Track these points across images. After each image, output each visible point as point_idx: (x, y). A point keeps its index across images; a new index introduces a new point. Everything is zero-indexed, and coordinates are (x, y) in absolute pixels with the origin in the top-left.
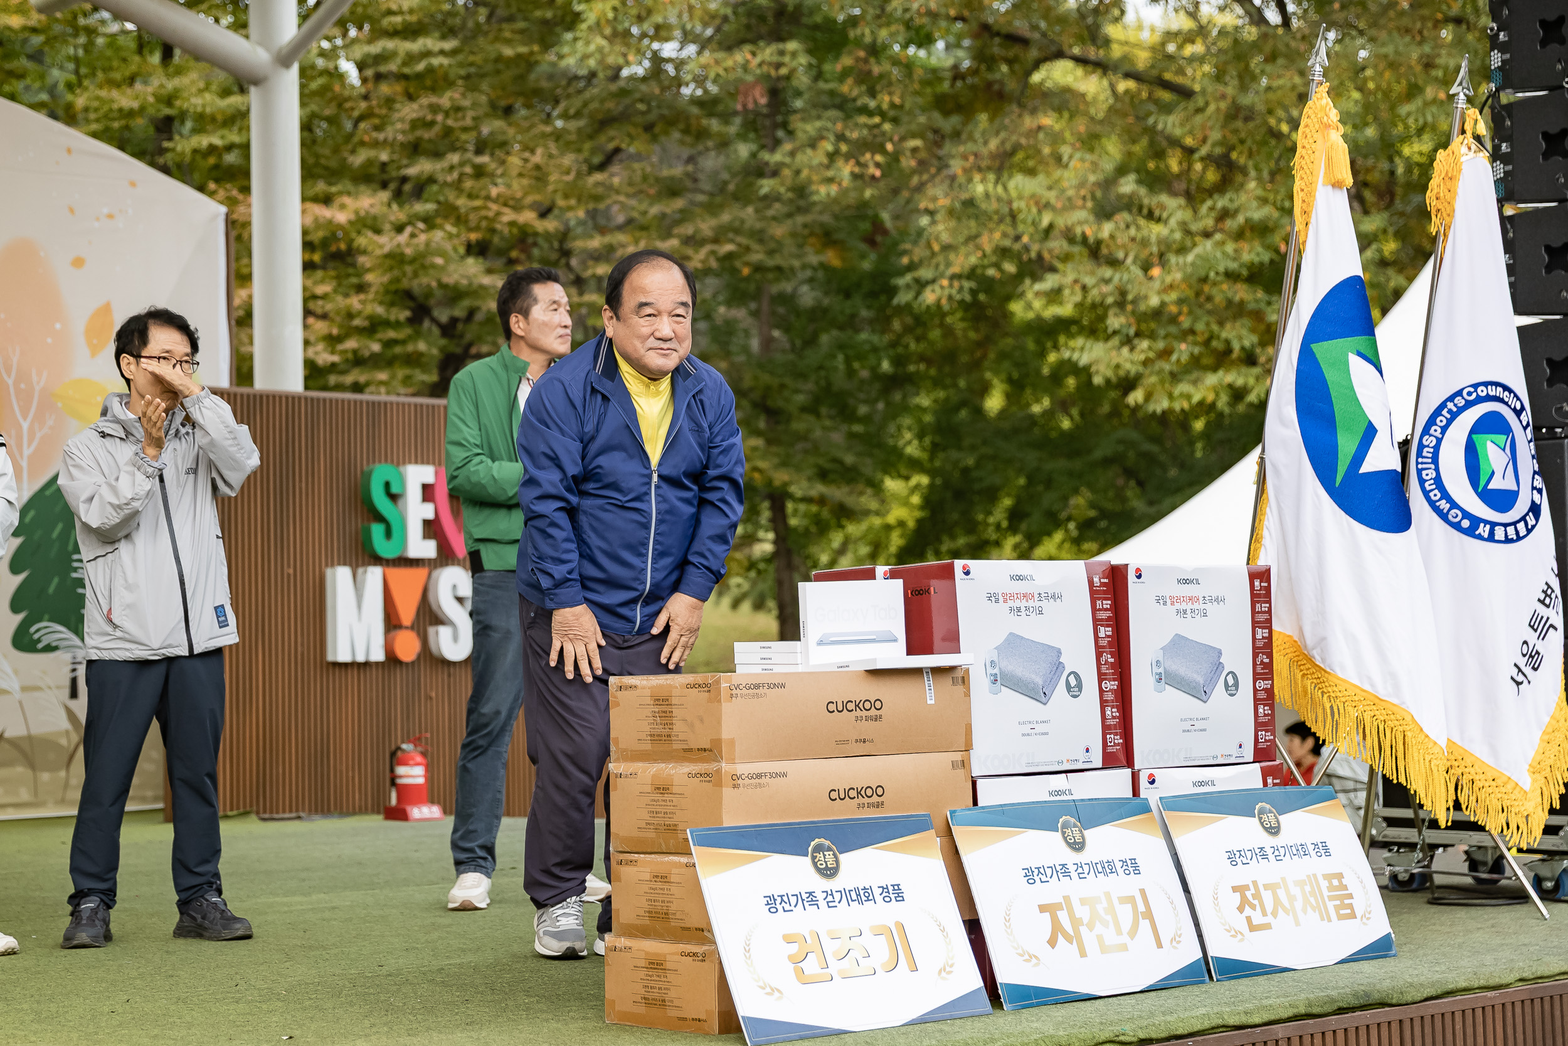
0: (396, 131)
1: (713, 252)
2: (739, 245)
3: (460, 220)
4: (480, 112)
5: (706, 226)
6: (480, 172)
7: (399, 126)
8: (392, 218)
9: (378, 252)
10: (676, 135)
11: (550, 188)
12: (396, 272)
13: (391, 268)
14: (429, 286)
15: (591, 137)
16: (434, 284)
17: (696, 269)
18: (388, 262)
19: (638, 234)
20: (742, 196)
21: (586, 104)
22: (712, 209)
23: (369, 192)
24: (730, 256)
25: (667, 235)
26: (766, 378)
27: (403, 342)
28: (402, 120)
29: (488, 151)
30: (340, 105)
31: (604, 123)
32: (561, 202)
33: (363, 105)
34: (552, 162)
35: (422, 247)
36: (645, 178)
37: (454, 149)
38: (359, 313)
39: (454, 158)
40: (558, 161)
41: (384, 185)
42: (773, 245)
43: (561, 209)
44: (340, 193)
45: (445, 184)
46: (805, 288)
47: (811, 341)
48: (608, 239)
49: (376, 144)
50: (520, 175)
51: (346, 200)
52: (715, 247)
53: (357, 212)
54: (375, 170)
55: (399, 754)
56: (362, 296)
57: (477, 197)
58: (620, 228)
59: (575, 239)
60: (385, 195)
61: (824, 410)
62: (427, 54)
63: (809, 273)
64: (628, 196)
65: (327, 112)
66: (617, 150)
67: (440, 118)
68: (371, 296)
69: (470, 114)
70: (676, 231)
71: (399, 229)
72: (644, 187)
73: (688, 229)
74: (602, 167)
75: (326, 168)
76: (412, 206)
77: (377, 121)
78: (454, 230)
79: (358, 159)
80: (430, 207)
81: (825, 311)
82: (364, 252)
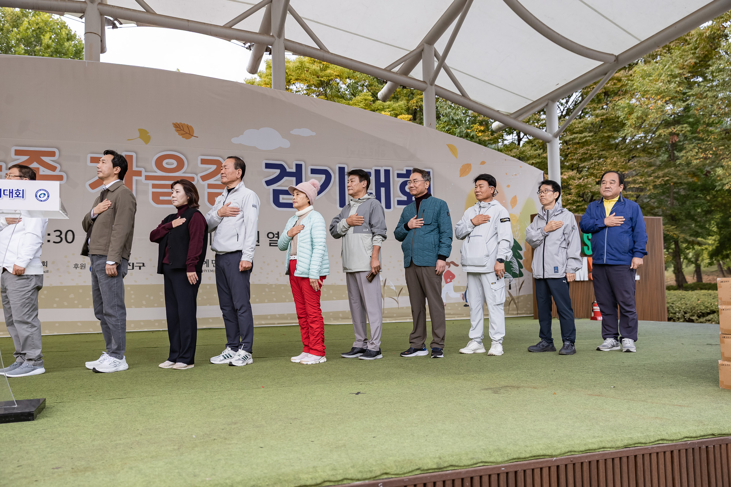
1: (663, 180)
2: (670, 177)
4: (599, 150)
5: (661, 173)
8: (578, 176)
9: (575, 185)
13: (578, 188)
14: (587, 192)
15: (628, 154)
16: (589, 192)
17: (658, 184)
19: (642, 177)
22: (661, 169)
24: (667, 181)
25: (650, 176)
27: (581, 206)
29: (601, 159)
33: (569, 150)
35: (586, 183)
36: (643, 163)
37: (593, 159)
38: (570, 199)
39: (593, 161)
40: (620, 160)
41: (575, 169)
42: (679, 177)
44: (564, 172)
47: (684, 203)
48: (634, 178)
49: (573, 159)
51: (566, 173)
52: (663, 178)
53: (569, 176)
54: (574, 166)
56: (571, 195)
57: (599, 170)
60: (575, 171)
61: (689, 219)
62: (585, 137)
64: (639, 167)
66: (635, 156)
68: (573, 195)
69: (597, 150)
70: (653, 175)
71: (580, 179)
72: (643, 165)
73: (656, 174)
76: (582, 173)
78: (593, 179)
79: (568, 164)
80: (587, 173)
81: (688, 195)
82: (571, 185)
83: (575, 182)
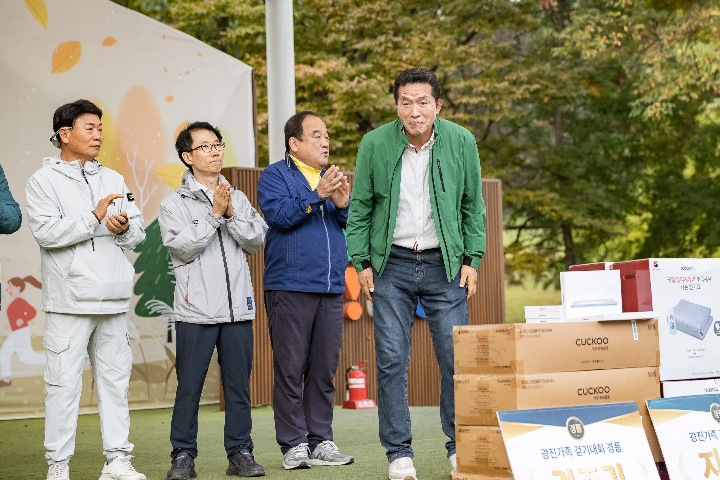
0: (350, 24)
1: (527, 89)
2: (542, 85)
3: (386, 73)
4: (396, 13)
5: (523, 74)
6: (396, 46)
7: (351, 21)
8: (348, 73)
9: (340, 92)
10: (508, 24)
11: (436, 54)
12: (350, 103)
13: (347, 101)
14: (368, 110)
15: (458, 26)
16: (371, 109)
17: (518, 98)
18: (346, 97)
19: (485, 80)
20: (545, 58)
21: (455, 7)
22: (527, 64)
23: (335, 58)
24: (537, 91)
25: (501, 79)
26: (558, 159)
27: (353, 142)
28: (352, 18)
29: (401, 35)
30: (318, 10)
31: (465, 18)
32: (442, 62)
33: (331, 9)
34: (437, 40)
35: (364, 89)
36: (489, 48)
37: (382, 34)
39: (382, 38)
40: (440, 39)
41: (344, 54)
42: (561, 85)
43: (442, 66)
44: (319, 59)
45: (377, 53)
46: (581, 109)
47: (585, 138)
48: (468, 83)
49: (338, 31)
50: (419, 47)
51: (322, 63)
52: (528, 86)
53: (328, 70)
54: (339, 46)
55: (351, 371)
56: (331, 116)
57: (395, 60)
58: (476, 77)
59: (450, 83)
60: (343, 60)
61: (592, 177)
63: (583, 101)
64: (479, 58)
65: (311, 14)
66: (474, 33)
67: (374, 16)
68: (336, 116)
69: (391, 14)
70: (506, 77)
71: (352, 79)
72: (489, 53)
73: (513, 76)
74: (465, 43)
75: (311, 45)
76: (359, 66)
77: (339, 18)
78: (382, 79)
79: (328, 40)
80: (368, 66)
81: (593, 121)
82: (332, 92)
83: (342, 84)
